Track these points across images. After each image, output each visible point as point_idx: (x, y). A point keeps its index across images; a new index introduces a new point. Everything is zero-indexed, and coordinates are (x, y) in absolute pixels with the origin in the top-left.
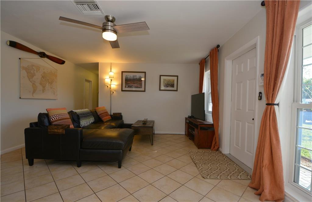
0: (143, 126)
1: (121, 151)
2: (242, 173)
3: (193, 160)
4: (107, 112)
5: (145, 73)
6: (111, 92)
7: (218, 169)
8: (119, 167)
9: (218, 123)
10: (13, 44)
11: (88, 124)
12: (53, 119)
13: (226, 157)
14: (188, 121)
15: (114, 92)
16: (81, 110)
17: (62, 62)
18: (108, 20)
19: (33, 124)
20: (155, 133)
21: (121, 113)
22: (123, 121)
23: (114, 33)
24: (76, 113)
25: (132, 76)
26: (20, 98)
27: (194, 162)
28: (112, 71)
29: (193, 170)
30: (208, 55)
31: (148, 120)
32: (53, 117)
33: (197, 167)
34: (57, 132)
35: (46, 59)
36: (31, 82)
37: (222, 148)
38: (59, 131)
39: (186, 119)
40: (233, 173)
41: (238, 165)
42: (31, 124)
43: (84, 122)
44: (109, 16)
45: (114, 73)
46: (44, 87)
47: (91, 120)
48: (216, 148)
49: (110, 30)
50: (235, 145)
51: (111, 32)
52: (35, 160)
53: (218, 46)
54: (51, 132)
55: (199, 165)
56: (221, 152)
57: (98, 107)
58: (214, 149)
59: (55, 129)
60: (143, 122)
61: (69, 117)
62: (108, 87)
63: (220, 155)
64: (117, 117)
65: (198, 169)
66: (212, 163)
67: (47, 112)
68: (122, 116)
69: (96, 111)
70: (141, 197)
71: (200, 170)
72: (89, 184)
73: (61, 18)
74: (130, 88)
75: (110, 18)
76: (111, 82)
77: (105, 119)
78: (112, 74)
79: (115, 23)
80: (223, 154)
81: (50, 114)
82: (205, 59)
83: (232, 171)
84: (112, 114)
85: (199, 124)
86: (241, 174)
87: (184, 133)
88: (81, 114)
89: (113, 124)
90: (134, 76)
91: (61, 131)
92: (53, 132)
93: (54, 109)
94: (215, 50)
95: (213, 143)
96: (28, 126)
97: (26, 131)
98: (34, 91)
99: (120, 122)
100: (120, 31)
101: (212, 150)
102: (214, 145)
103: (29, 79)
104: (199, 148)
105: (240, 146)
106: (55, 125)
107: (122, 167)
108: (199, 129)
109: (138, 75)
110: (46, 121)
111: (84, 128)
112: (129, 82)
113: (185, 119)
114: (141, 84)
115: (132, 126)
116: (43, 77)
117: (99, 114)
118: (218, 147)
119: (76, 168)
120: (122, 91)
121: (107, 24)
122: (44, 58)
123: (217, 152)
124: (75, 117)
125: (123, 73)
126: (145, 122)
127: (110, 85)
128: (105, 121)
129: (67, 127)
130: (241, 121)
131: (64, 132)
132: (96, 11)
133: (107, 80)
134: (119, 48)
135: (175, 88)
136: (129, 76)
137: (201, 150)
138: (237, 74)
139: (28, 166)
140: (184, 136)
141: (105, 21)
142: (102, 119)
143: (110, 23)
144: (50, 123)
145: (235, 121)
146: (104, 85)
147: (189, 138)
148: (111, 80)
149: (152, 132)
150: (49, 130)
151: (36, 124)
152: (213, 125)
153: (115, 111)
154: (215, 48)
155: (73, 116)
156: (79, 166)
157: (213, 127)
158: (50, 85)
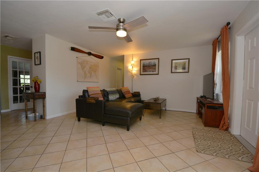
0: (154, 102)
1: (129, 118)
2: (246, 155)
3: (194, 135)
4: (129, 91)
5: (158, 59)
6: (133, 76)
7: (218, 147)
8: (127, 130)
9: (228, 102)
10: (73, 49)
11: (115, 99)
12: (90, 93)
13: (235, 138)
14: (199, 101)
15: (135, 76)
16: (110, 89)
17: (102, 58)
18: (121, 22)
19: (80, 97)
20: (167, 110)
21: (139, 92)
22: (141, 98)
23: (124, 31)
24: (106, 90)
25: (148, 63)
26: (77, 81)
27: (194, 137)
28: (133, 60)
29: (190, 143)
30: (219, 35)
31: (160, 98)
32: (90, 92)
33: (195, 141)
34: (91, 102)
35: (92, 56)
36: (83, 71)
37: (231, 129)
38: (92, 101)
39: (198, 98)
40: (234, 153)
41: (245, 148)
42: (79, 96)
43: (112, 97)
44: (121, 19)
45: (135, 62)
46: (91, 74)
47: (117, 96)
48: (225, 128)
49: (121, 29)
50: (246, 126)
51: (122, 30)
52: (81, 119)
53: (228, 24)
54: (88, 101)
55: (198, 140)
56: (230, 133)
57: (124, 87)
58: (223, 128)
59: (90, 100)
60: (154, 99)
61: (101, 93)
62: (131, 72)
63: (228, 135)
64: (137, 95)
65: (195, 143)
66: (213, 141)
67: (87, 89)
68: (140, 94)
69: (121, 90)
70: (134, 153)
71: (197, 144)
72: (105, 137)
73: (90, 27)
74: (147, 72)
75: (122, 20)
76: (132, 68)
77: (127, 96)
78: (133, 62)
79: (125, 23)
80: (231, 134)
81: (89, 91)
82: (218, 39)
83: (235, 151)
84: (133, 93)
85: (206, 103)
86: (244, 156)
87: (195, 112)
88: (110, 92)
89: (133, 100)
90: (149, 63)
91: (93, 101)
92: (89, 101)
93: (91, 87)
94: (225, 28)
95: (222, 123)
96: (78, 98)
97: (77, 100)
98: (85, 77)
99: (137, 98)
100: (128, 29)
101: (220, 130)
102: (223, 125)
103: (82, 70)
104: (205, 126)
105: (251, 127)
106: (91, 97)
107: (130, 130)
108: (206, 107)
109: (152, 61)
110: (86, 94)
111: (112, 101)
112: (146, 68)
113: (196, 98)
114: (155, 69)
115: (145, 101)
116: (90, 68)
117: (123, 92)
118: (226, 127)
119: (102, 126)
120: (140, 75)
121: (119, 25)
122: (91, 55)
123: (226, 132)
124: (105, 93)
125: (141, 61)
126: (156, 100)
127: (132, 71)
128: (127, 97)
129: (96, 99)
130: (252, 101)
131: (95, 102)
132: (111, 18)
133: (130, 68)
134: (132, 41)
135: (186, 70)
136: (145, 62)
137: (207, 128)
138: (250, 50)
139: (78, 122)
140: (196, 114)
141: (118, 23)
142: (125, 96)
143: (121, 24)
144: (89, 96)
145: (247, 101)
146: (128, 71)
147: (199, 117)
148: (133, 67)
149: (160, 107)
150: (87, 100)
151: (81, 96)
152: (222, 104)
153: (135, 90)
154: (226, 26)
155: (104, 93)
156: (103, 125)
157: (223, 107)
158: (94, 73)
